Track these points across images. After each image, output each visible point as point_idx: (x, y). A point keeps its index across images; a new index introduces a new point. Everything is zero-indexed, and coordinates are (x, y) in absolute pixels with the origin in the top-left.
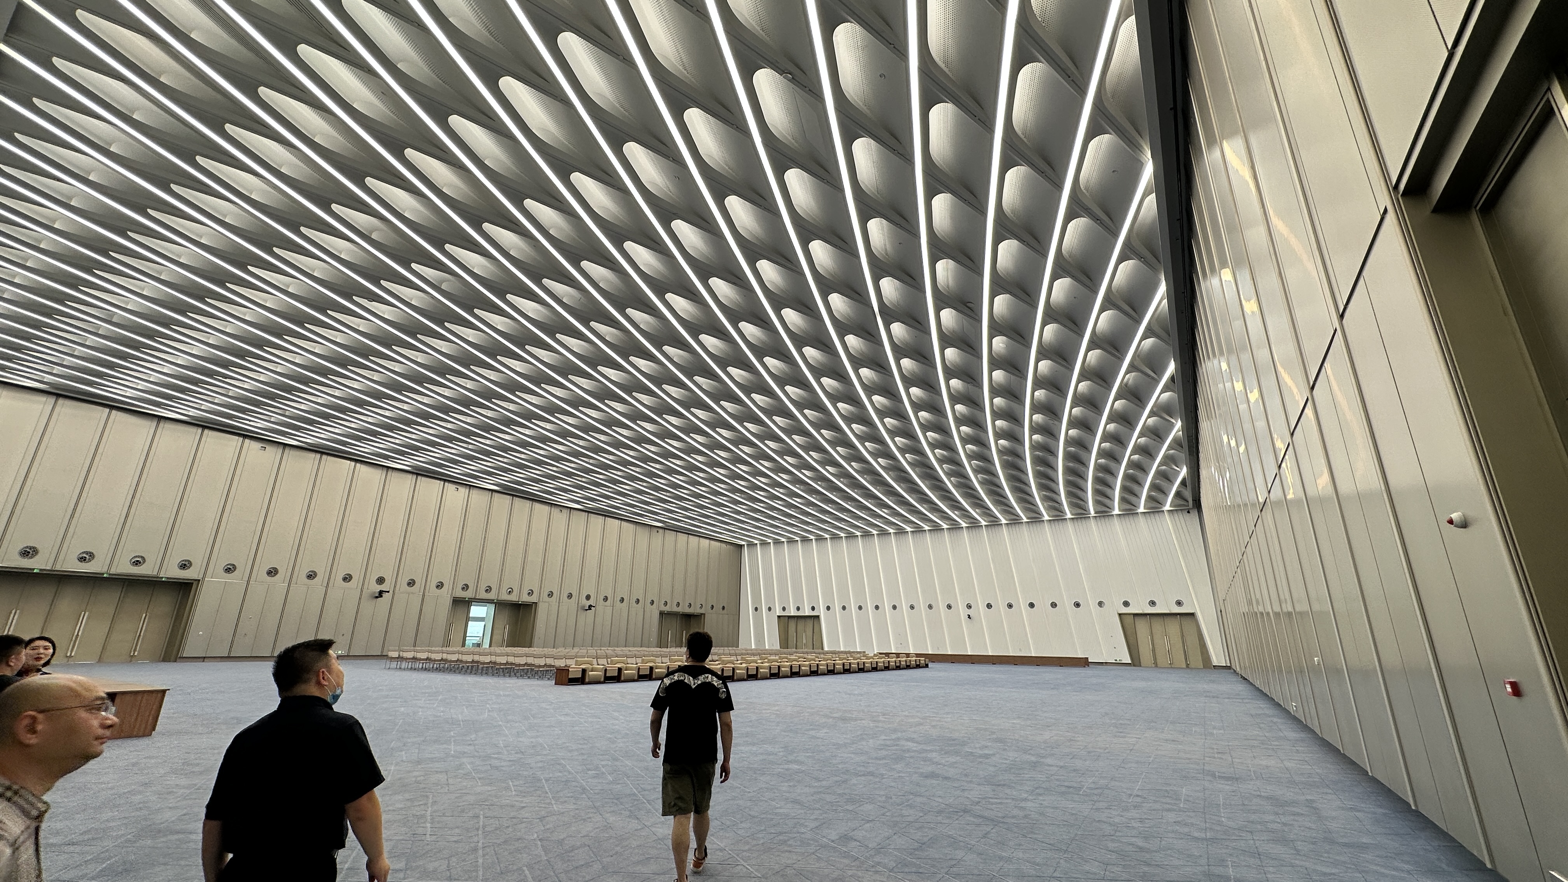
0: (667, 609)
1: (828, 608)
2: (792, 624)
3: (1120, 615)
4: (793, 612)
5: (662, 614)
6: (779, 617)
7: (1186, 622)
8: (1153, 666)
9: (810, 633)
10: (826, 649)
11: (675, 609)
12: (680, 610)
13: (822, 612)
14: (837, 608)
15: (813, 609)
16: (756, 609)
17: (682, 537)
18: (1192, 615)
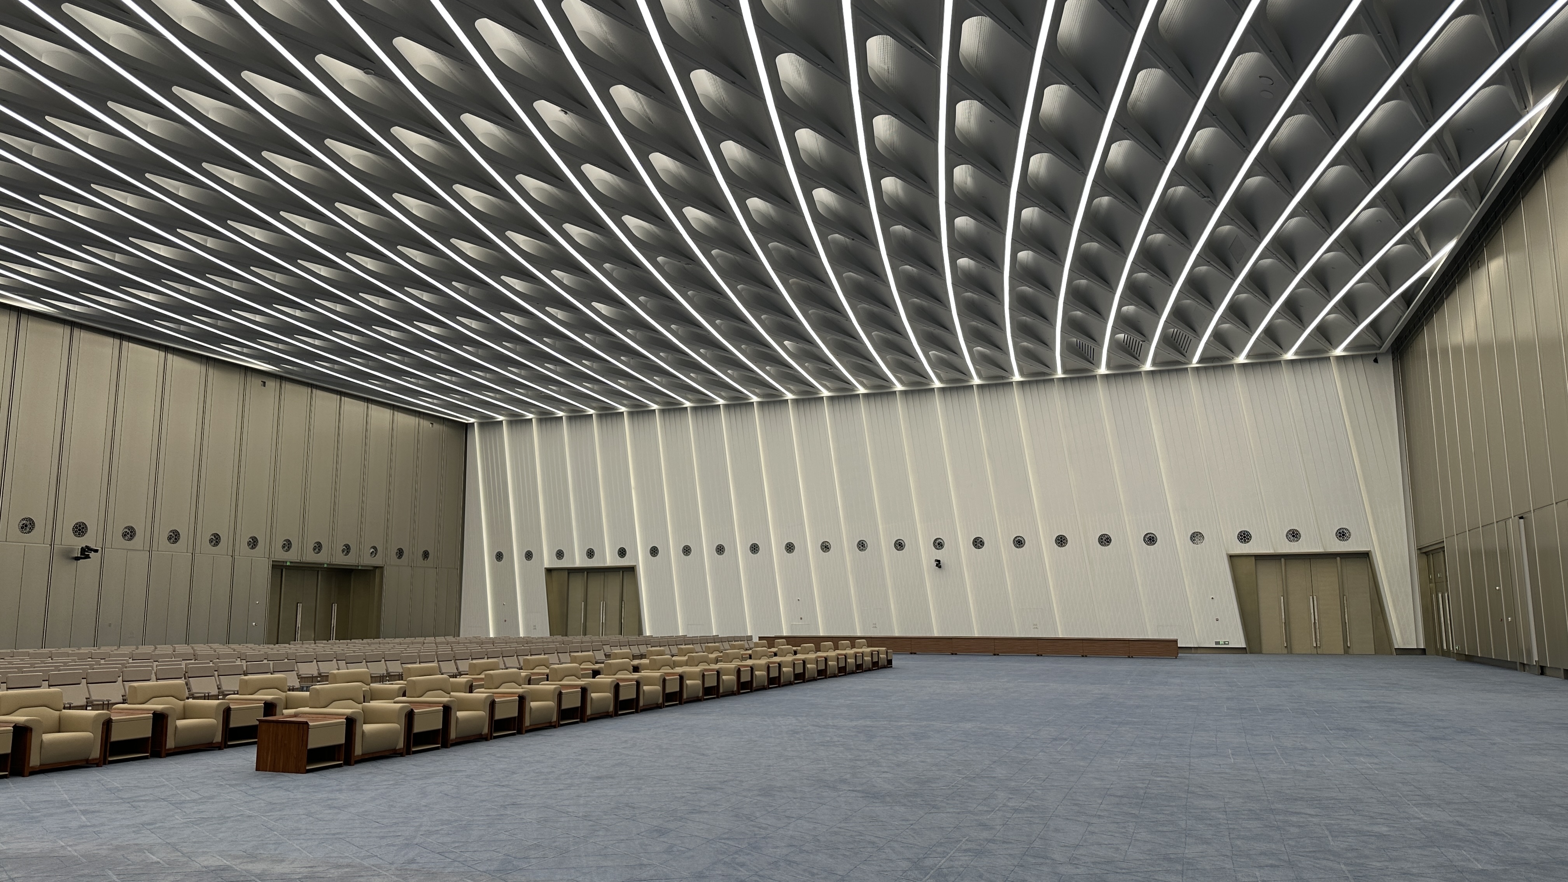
0: (291, 556)
1: (654, 551)
2: (577, 586)
3: (1231, 557)
4: (578, 560)
5: (278, 568)
6: (549, 571)
7: (1353, 569)
8: (1285, 651)
9: (614, 601)
10: (648, 632)
11: (311, 557)
12: (323, 558)
13: (640, 559)
14: (673, 551)
15: (622, 553)
16: (499, 556)
17: (325, 402)
18: (1365, 556)
